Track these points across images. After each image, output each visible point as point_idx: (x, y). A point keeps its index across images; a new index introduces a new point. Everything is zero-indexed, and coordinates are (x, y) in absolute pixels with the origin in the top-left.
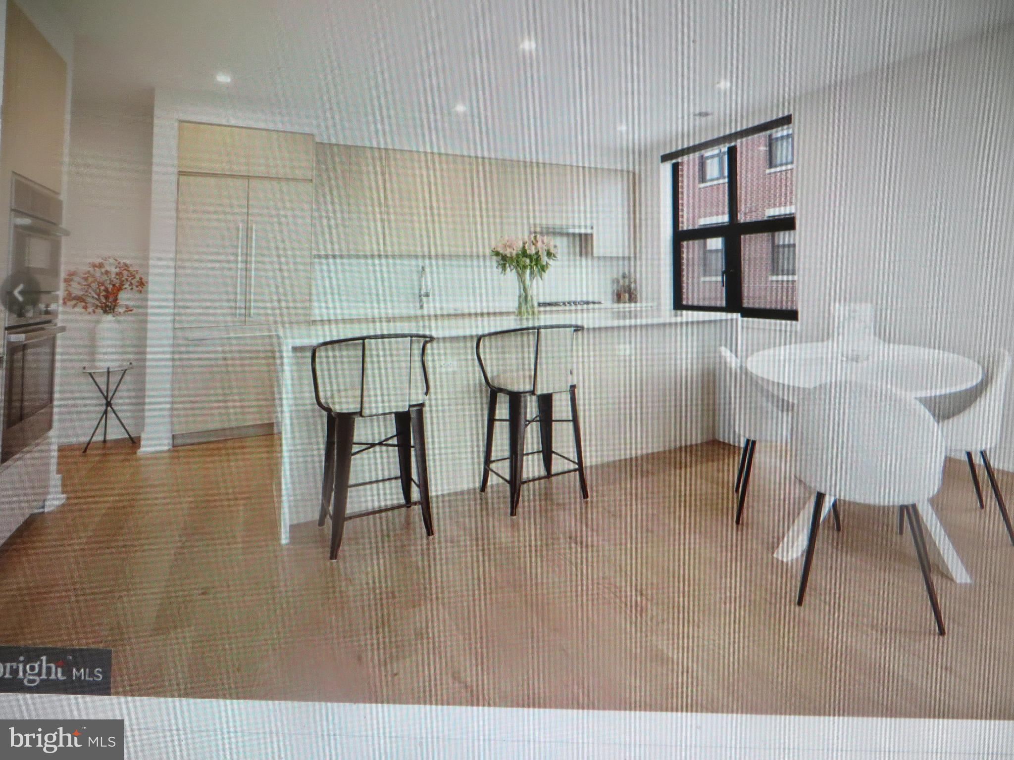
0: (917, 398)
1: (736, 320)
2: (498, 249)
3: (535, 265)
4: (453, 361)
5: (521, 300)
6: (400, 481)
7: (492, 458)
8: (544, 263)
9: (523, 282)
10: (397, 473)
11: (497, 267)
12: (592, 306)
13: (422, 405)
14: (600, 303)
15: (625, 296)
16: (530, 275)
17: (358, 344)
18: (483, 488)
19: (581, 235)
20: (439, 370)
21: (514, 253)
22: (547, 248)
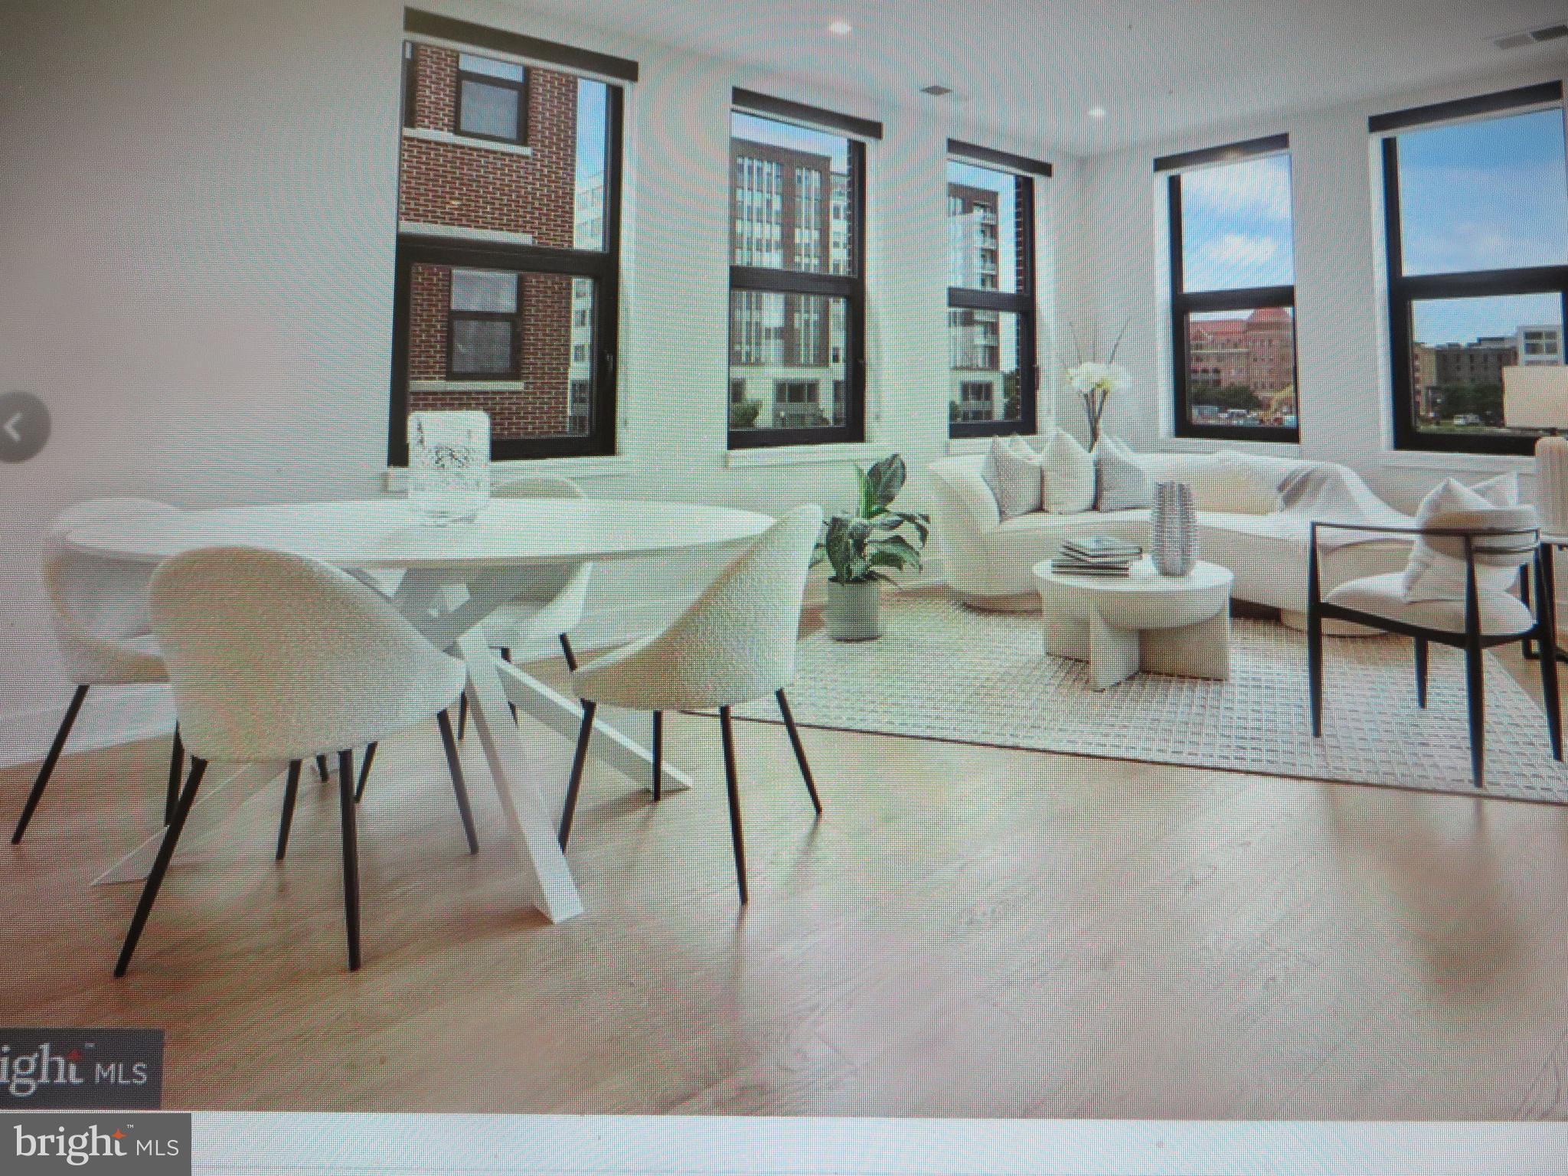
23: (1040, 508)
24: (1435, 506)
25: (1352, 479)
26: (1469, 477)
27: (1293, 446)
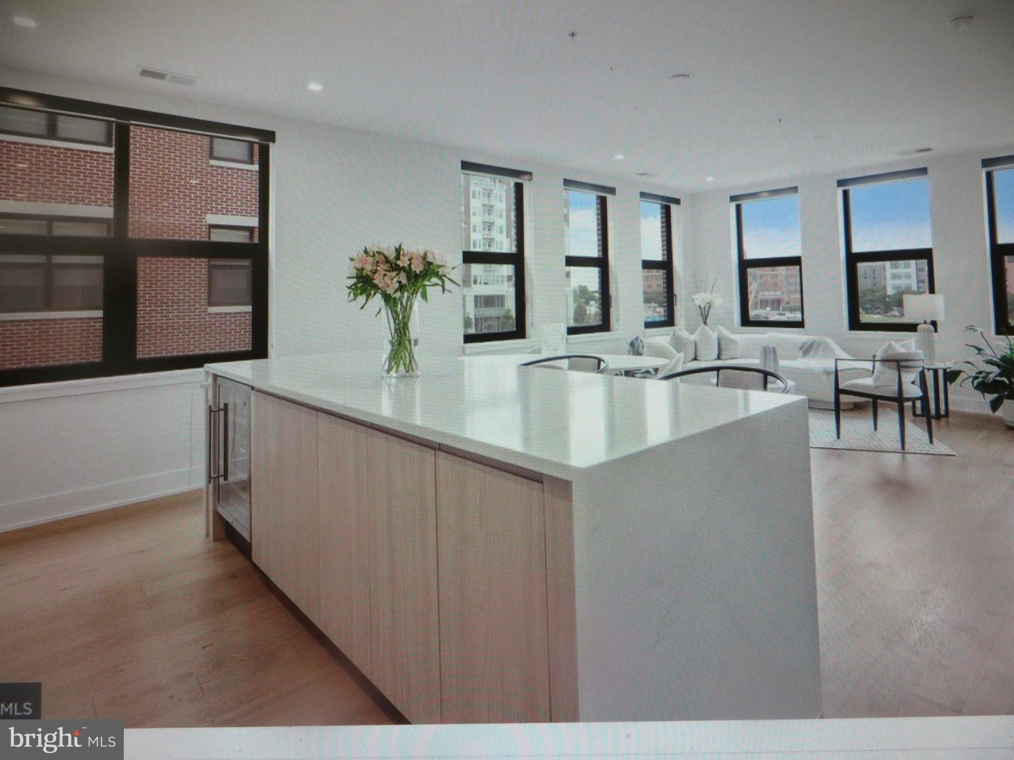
23: (695, 359)
24: (885, 351)
25: (832, 343)
26: (897, 341)
27: (801, 329)
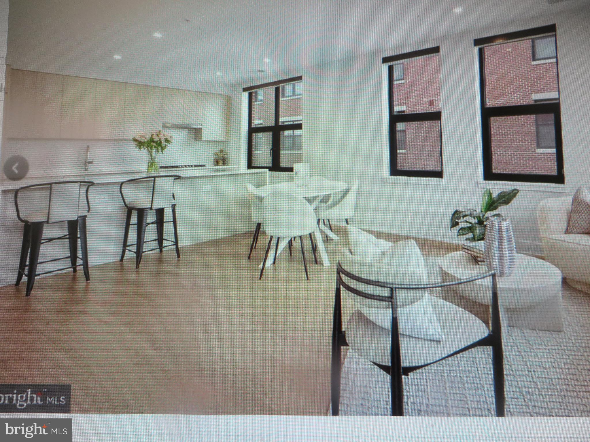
0: (305, 198)
1: (266, 172)
2: (136, 138)
3: (158, 146)
4: (106, 196)
5: (150, 164)
6: (70, 259)
7: (128, 244)
8: (163, 146)
9: (151, 155)
10: (68, 254)
11: (136, 147)
12: (200, 167)
13: (85, 217)
14: (204, 166)
15: (221, 162)
16: (155, 151)
17: (48, 187)
18: (122, 260)
19: (195, 129)
20: (97, 201)
21: (146, 140)
22: (166, 137)
